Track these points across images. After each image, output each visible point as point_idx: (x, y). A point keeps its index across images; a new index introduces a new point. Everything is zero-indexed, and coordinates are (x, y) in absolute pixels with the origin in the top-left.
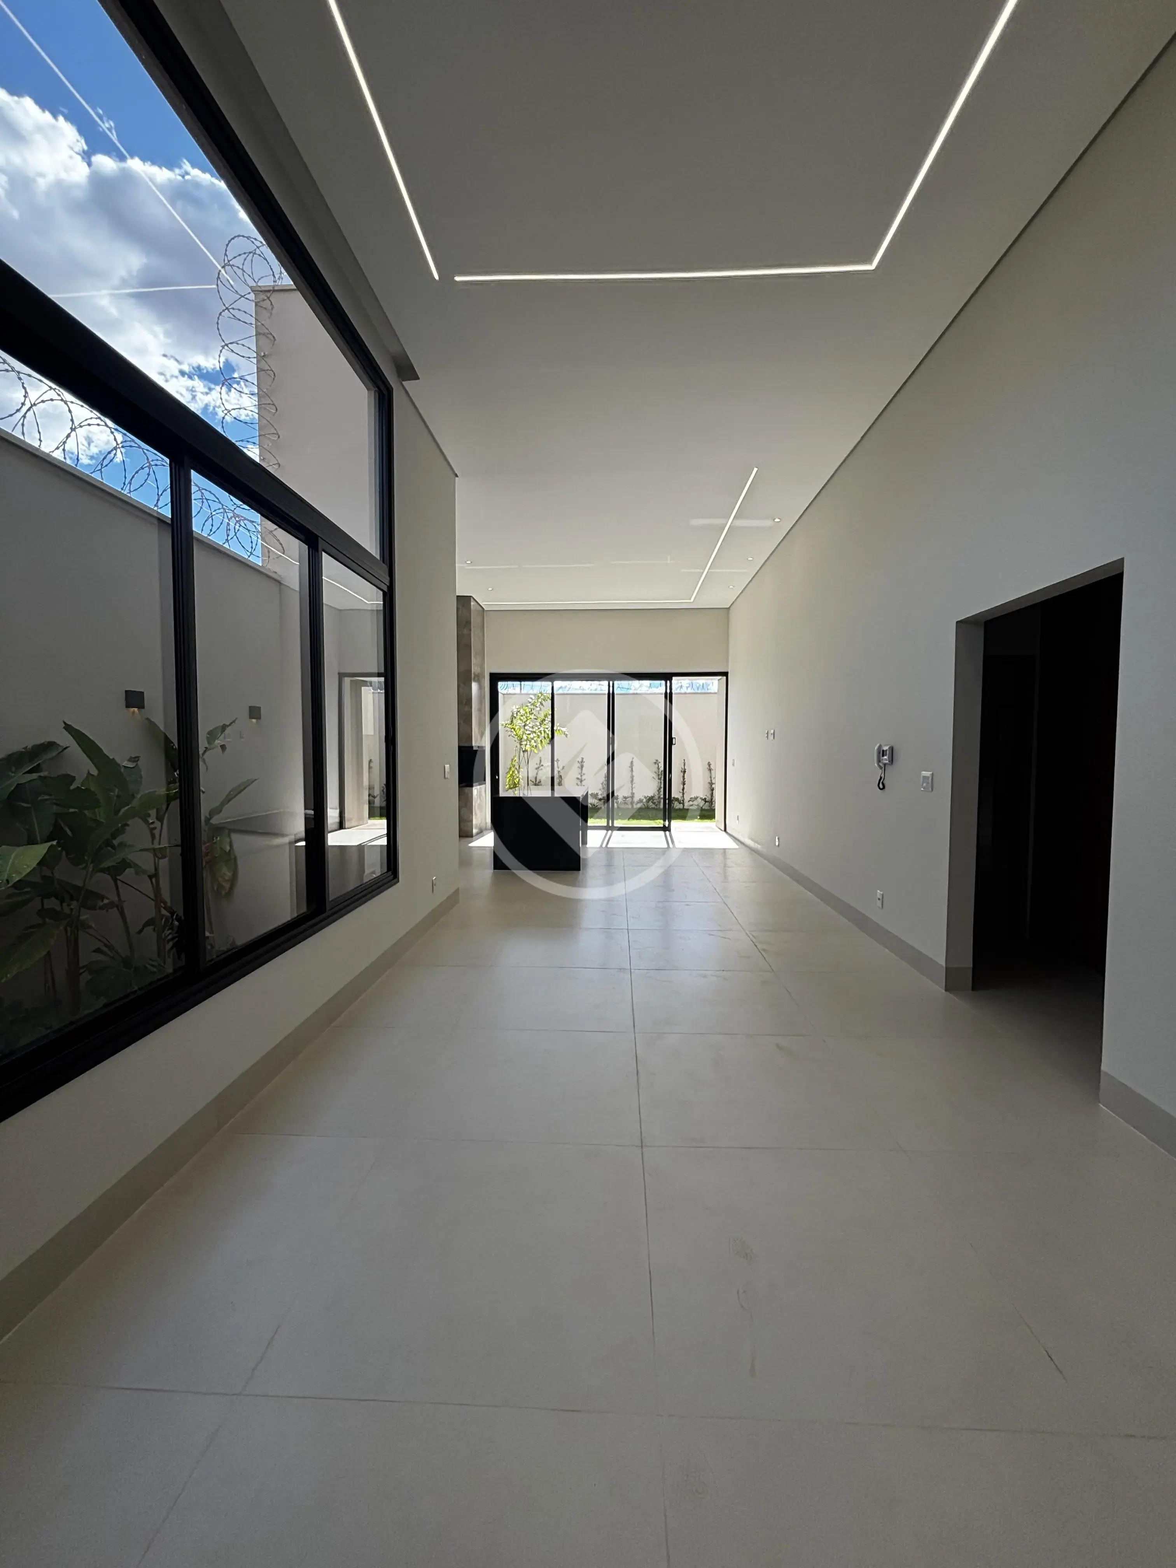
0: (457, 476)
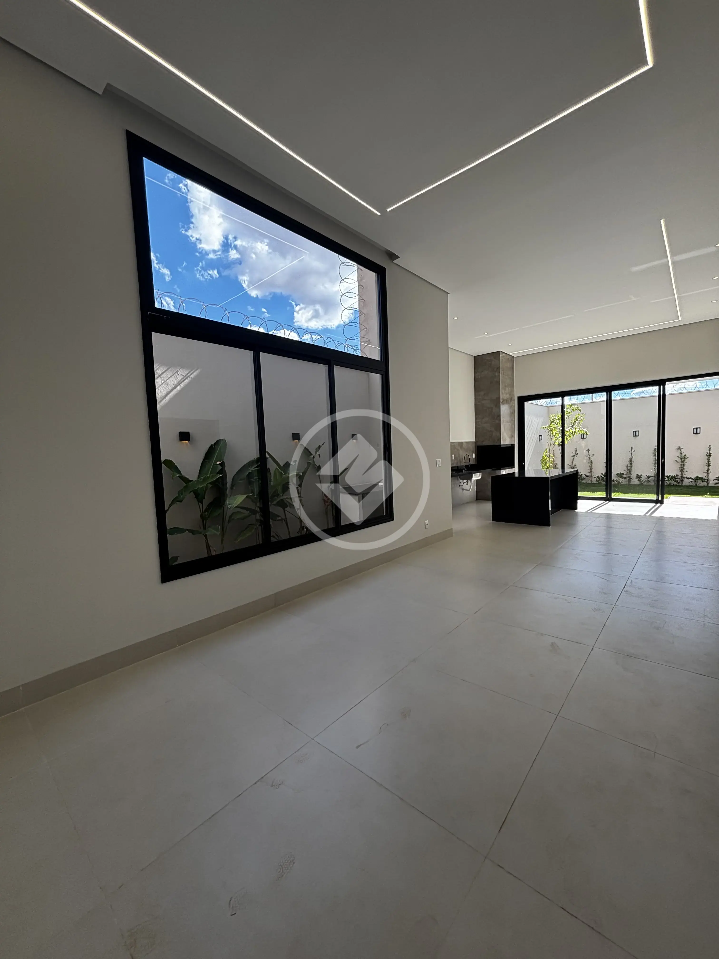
0: (448, 293)
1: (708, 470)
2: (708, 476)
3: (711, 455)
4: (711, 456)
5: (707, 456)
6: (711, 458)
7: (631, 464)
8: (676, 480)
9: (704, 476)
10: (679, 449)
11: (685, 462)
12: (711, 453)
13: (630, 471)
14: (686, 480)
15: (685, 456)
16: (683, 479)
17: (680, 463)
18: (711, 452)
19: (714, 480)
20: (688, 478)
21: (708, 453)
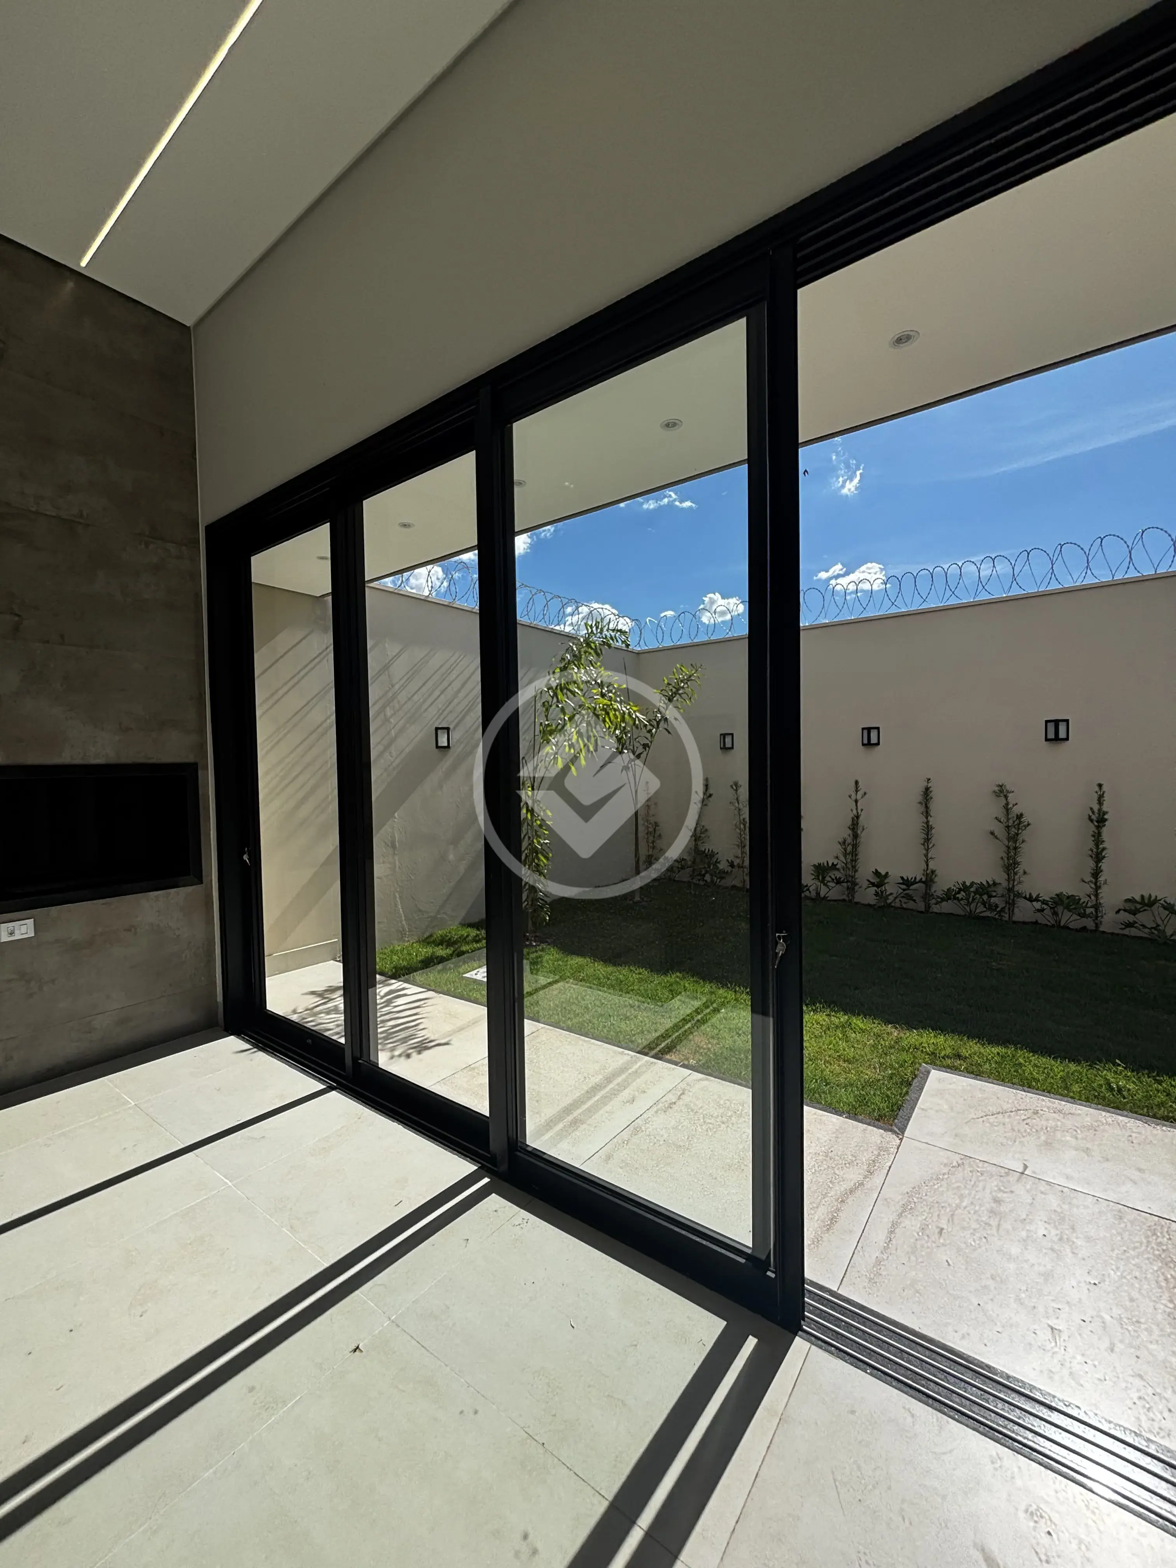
1: (1096, 873)
2: (1096, 895)
3: (1106, 820)
4: (1107, 823)
5: (1091, 820)
6: (1105, 831)
7: (856, 836)
8: (993, 900)
9: (1082, 891)
10: (1002, 792)
11: (1020, 838)
12: (1105, 813)
13: (852, 861)
14: (1022, 903)
15: (1020, 816)
16: (1013, 900)
17: (1007, 843)
18: (1105, 808)
19: (1118, 912)
20: (1031, 899)
21: (1093, 812)
